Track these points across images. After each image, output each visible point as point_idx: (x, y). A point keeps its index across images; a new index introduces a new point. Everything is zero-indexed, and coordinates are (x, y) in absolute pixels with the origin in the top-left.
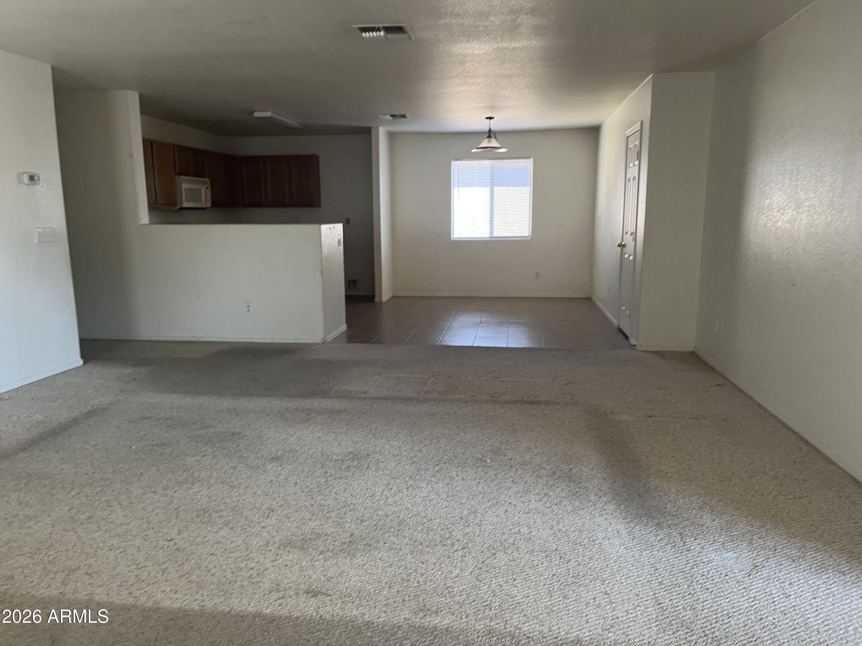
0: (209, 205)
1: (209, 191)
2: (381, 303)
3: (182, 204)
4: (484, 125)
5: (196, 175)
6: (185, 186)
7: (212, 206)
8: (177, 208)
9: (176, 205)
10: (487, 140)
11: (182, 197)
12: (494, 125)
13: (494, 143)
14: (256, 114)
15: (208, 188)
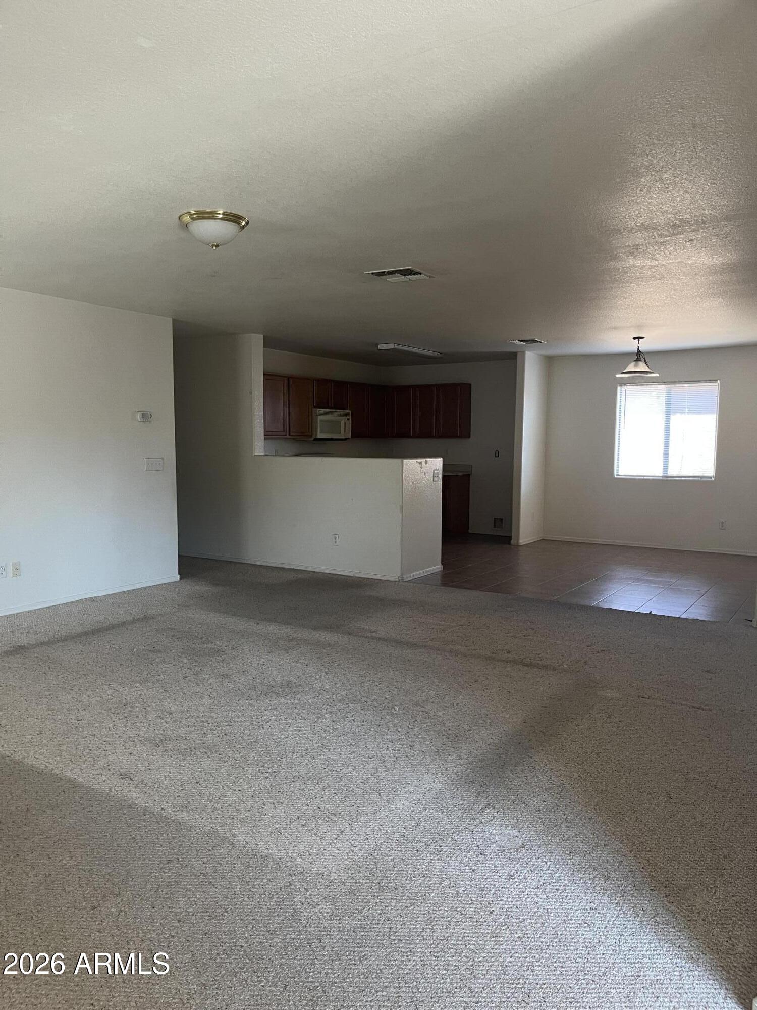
0: (349, 436)
1: (350, 423)
2: (517, 546)
3: (316, 435)
4: (633, 346)
5: (337, 406)
6: (319, 418)
7: (352, 437)
8: (313, 439)
9: (311, 436)
10: (634, 363)
11: (317, 428)
12: (644, 346)
13: (642, 367)
14: (381, 347)
15: (348, 419)
